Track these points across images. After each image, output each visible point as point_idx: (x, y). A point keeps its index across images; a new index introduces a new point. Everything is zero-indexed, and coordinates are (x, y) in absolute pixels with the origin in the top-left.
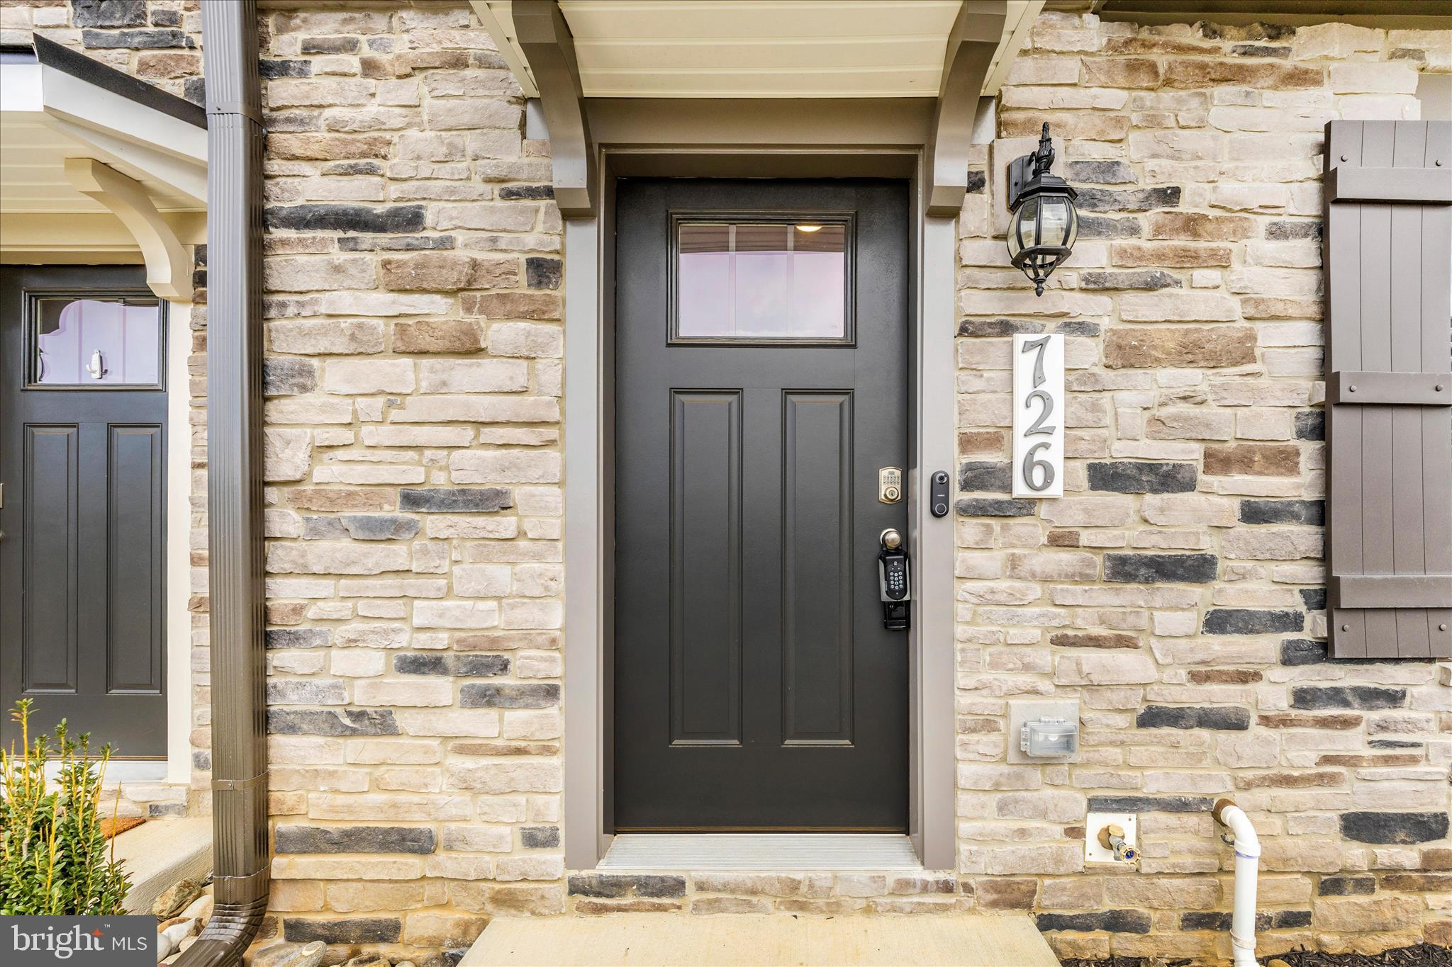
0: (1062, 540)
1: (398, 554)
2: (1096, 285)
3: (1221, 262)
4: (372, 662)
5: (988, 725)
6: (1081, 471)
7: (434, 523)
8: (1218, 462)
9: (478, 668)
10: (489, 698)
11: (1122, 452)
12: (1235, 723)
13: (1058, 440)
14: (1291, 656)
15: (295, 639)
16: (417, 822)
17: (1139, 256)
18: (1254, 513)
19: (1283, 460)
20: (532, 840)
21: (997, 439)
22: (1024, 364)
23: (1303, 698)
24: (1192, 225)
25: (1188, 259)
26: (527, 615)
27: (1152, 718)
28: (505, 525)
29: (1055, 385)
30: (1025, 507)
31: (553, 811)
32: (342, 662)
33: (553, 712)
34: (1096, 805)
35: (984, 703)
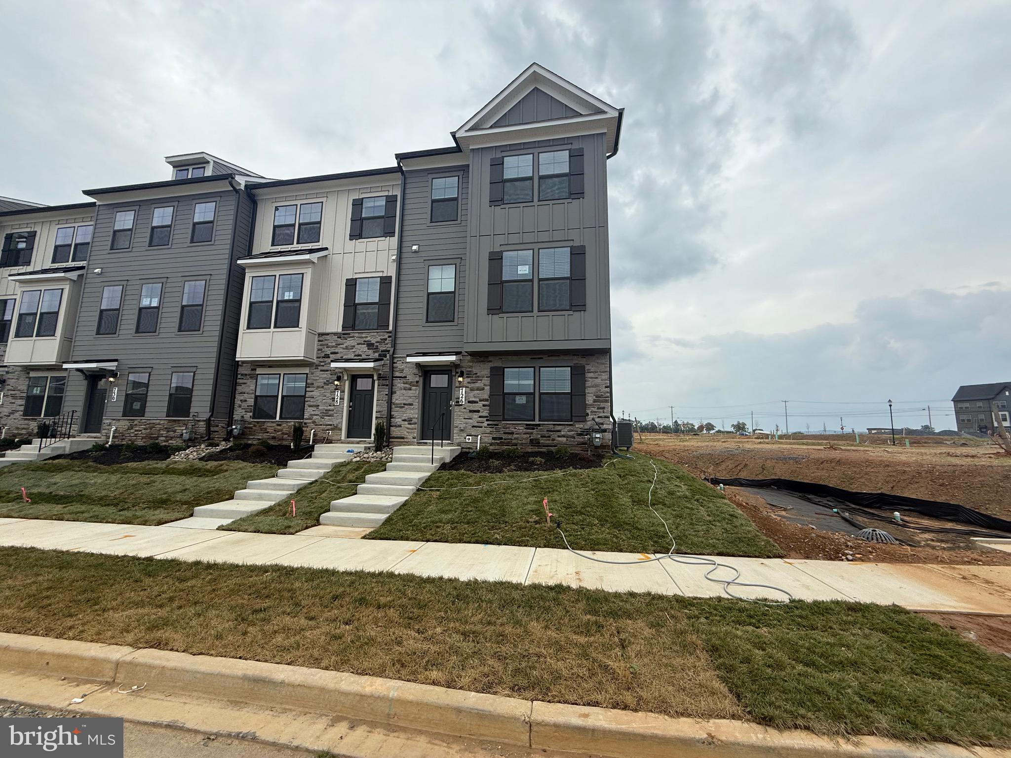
0: (465, 408)
1: (403, 409)
2: (469, 383)
3: (481, 380)
4: (400, 420)
5: (457, 427)
6: (467, 401)
7: (406, 407)
8: (481, 400)
9: (410, 421)
10: (410, 424)
11: (471, 399)
12: (481, 427)
13: (464, 399)
14: (487, 420)
15: (393, 418)
16: (403, 436)
17: (473, 380)
18: (484, 406)
19: (487, 400)
20: (414, 438)
21: (459, 398)
22: (461, 391)
23: (488, 425)
24: (478, 377)
25: (479, 380)
26: (414, 416)
27: (473, 427)
28: (413, 407)
29: (464, 393)
30: (461, 405)
31: (415, 435)
32: (397, 420)
33: (416, 425)
34: (467, 436)
35: (457, 425)
